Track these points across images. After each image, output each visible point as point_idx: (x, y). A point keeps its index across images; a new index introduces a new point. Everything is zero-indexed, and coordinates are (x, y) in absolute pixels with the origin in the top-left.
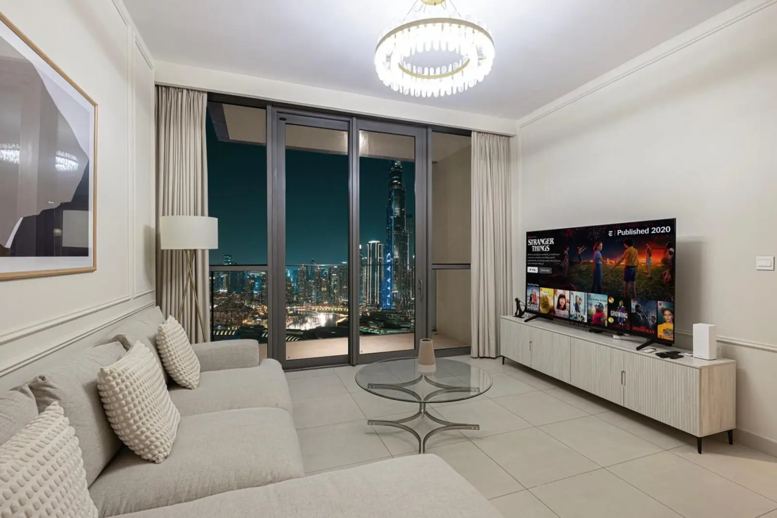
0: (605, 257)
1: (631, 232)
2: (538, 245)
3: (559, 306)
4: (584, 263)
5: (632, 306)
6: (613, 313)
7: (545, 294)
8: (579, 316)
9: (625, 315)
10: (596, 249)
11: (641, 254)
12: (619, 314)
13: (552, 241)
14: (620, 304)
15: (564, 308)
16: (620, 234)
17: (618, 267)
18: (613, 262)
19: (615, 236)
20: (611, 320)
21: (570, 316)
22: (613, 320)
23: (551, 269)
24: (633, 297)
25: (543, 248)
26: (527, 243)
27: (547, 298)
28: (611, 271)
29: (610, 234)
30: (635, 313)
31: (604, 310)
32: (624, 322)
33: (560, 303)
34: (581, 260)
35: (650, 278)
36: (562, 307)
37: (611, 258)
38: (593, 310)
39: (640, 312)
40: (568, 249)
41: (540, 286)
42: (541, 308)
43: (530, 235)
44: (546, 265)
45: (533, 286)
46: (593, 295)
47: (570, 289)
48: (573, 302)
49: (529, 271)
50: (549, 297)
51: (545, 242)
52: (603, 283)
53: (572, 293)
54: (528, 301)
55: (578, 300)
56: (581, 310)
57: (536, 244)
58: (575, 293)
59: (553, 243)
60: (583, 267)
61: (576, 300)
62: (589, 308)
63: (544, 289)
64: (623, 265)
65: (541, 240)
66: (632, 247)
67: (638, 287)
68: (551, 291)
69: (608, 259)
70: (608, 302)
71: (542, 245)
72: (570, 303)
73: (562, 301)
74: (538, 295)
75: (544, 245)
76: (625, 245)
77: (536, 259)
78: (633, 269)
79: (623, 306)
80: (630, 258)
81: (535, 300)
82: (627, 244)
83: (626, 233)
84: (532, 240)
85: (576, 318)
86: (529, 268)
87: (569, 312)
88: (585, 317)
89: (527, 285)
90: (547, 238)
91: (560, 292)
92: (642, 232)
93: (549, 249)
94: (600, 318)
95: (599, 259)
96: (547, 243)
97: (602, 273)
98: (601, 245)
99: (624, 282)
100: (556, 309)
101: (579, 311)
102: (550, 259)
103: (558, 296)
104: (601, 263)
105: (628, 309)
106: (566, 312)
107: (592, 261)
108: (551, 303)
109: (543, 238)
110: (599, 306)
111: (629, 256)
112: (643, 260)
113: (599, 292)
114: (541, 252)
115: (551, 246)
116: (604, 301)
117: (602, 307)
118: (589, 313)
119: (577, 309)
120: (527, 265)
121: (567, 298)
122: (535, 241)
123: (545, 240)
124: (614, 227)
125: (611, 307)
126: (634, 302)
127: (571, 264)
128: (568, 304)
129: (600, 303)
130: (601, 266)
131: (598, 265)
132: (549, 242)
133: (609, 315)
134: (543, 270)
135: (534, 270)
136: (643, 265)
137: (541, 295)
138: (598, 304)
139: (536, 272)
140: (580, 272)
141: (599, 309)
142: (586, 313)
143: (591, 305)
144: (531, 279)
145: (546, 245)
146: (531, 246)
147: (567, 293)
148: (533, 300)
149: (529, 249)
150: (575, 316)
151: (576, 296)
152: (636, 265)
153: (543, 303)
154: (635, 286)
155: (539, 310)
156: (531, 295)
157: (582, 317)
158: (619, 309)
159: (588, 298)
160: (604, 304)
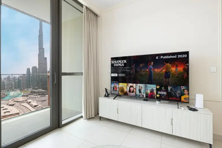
0: (154, 68)
1: (167, 57)
2: (117, 63)
3: (130, 91)
4: (143, 71)
5: (169, 89)
6: (159, 93)
7: (121, 86)
8: (141, 95)
9: (165, 93)
10: (150, 65)
11: (173, 66)
12: (162, 93)
13: (125, 61)
14: (163, 89)
15: (133, 92)
16: (162, 58)
17: (161, 72)
18: (159, 70)
19: (160, 59)
20: (158, 96)
21: (136, 95)
22: (159, 96)
23: (125, 74)
24: (169, 85)
25: (120, 65)
26: (111, 62)
27: (123, 88)
28: (158, 74)
29: (157, 58)
30: (170, 92)
31: (154, 91)
32: (165, 96)
33: (131, 90)
34: (141, 70)
35: (177, 77)
36: (132, 91)
37: (158, 68)
38: (149, 92)
39: (173, 91)
40: (134, 65)
41: (119, 83)
42: (120, 93)
43: (113, 59)
44: (123, 73)
45: (115, 82)
46: (148, 85)
47: (136, 83)
48: (138, 89)
49: (112, 76)
50: (124, 87)
51: (121, 62)
52: (153, 80)
53: (137, 85)
54: (112, 90)
55: (140, 88)
56: (142, 92)
57: (116, 63)
58: (139, 85)
59: (126, 62)
60: (143, 73)
61: (139, 88)
62: (146, 91)
63: (121, 84)
64: (164, 71)
65: (119, 61)
66: (168, 64)
67: (171, 81)
68: (125, 84)
69: (156, 69)
70: (156, 88)
71: (119, 63)
72: (136, 89)
73: (132, 89)
74: (118, 86)
75: (120, 63)
76: (165, 63)
77: (117, 70)
78: (169, 73)
79: (164, 89)
80: (167, 68)
81: (116, 89)
82: (165, 62)
83: (165, 57)
84: (114, 61)
85: (140, 96)
86: (112, 74)
87: (136, 93)
88: (145, 95)
89: (111, 82)
90: (122, 60)
91: (131, 84)
92: (173, 57)
93: (123, 65)
94: (152, 95)
95: (151, 69)
96: (122, 62)
97: (153, 75)
98: (152, 63)
99: (165, 79)
100: (128, 93)
101: (141, 93)
102: (124, 70)
103: (129, 87)
104: (152, 71)
105: (166, 90)
106: (134, 94)
107: (148, 70)
108: (125, 90)
109: (120, 60)
110: (152, 90)
111: (167, 67)
112: (173, 69)
113: (152, 84)
114: (119, 66)
115: (125, 64)
116: (154, 87)
117: (154, 90)
118: (147, 93)
119: (140, 91)
120: (111, 73)
121: (135, 87)
122: (115, 62)
123: (121, 61)
124: (159, 55)
125: (158, 90)
126: (169, 87)
127: (136, 71)
128: (135, 90)
129: (152, 89)
130: (152, 72)
131: (150, 72)
132: (124, 62)
133: (157, 93)
134: (120, 75)
135: (116, 75)
136: (173, 71)
137: (119, 87)
138: (151, 89)
139: (117, 76)
140: (141, 75)
141: (152, 91)
142: (145, 93)
143: (147, 90)
144: (114, 79)
145: (122, 63)
146: (113, 64)
147: (134, 85)
148: (115, 89)
149: (112, 65)
150: (139, 95)
151: (139, 86)
152: (170, 71)
153: (121, 90)
154: (170, 80)
155: (119, 93)
156: (114, 87)
157: (142, 95)
158: (162, 90)
159: (146, 87)
160: (155, 89)
